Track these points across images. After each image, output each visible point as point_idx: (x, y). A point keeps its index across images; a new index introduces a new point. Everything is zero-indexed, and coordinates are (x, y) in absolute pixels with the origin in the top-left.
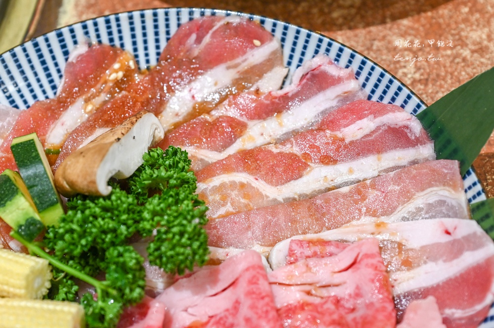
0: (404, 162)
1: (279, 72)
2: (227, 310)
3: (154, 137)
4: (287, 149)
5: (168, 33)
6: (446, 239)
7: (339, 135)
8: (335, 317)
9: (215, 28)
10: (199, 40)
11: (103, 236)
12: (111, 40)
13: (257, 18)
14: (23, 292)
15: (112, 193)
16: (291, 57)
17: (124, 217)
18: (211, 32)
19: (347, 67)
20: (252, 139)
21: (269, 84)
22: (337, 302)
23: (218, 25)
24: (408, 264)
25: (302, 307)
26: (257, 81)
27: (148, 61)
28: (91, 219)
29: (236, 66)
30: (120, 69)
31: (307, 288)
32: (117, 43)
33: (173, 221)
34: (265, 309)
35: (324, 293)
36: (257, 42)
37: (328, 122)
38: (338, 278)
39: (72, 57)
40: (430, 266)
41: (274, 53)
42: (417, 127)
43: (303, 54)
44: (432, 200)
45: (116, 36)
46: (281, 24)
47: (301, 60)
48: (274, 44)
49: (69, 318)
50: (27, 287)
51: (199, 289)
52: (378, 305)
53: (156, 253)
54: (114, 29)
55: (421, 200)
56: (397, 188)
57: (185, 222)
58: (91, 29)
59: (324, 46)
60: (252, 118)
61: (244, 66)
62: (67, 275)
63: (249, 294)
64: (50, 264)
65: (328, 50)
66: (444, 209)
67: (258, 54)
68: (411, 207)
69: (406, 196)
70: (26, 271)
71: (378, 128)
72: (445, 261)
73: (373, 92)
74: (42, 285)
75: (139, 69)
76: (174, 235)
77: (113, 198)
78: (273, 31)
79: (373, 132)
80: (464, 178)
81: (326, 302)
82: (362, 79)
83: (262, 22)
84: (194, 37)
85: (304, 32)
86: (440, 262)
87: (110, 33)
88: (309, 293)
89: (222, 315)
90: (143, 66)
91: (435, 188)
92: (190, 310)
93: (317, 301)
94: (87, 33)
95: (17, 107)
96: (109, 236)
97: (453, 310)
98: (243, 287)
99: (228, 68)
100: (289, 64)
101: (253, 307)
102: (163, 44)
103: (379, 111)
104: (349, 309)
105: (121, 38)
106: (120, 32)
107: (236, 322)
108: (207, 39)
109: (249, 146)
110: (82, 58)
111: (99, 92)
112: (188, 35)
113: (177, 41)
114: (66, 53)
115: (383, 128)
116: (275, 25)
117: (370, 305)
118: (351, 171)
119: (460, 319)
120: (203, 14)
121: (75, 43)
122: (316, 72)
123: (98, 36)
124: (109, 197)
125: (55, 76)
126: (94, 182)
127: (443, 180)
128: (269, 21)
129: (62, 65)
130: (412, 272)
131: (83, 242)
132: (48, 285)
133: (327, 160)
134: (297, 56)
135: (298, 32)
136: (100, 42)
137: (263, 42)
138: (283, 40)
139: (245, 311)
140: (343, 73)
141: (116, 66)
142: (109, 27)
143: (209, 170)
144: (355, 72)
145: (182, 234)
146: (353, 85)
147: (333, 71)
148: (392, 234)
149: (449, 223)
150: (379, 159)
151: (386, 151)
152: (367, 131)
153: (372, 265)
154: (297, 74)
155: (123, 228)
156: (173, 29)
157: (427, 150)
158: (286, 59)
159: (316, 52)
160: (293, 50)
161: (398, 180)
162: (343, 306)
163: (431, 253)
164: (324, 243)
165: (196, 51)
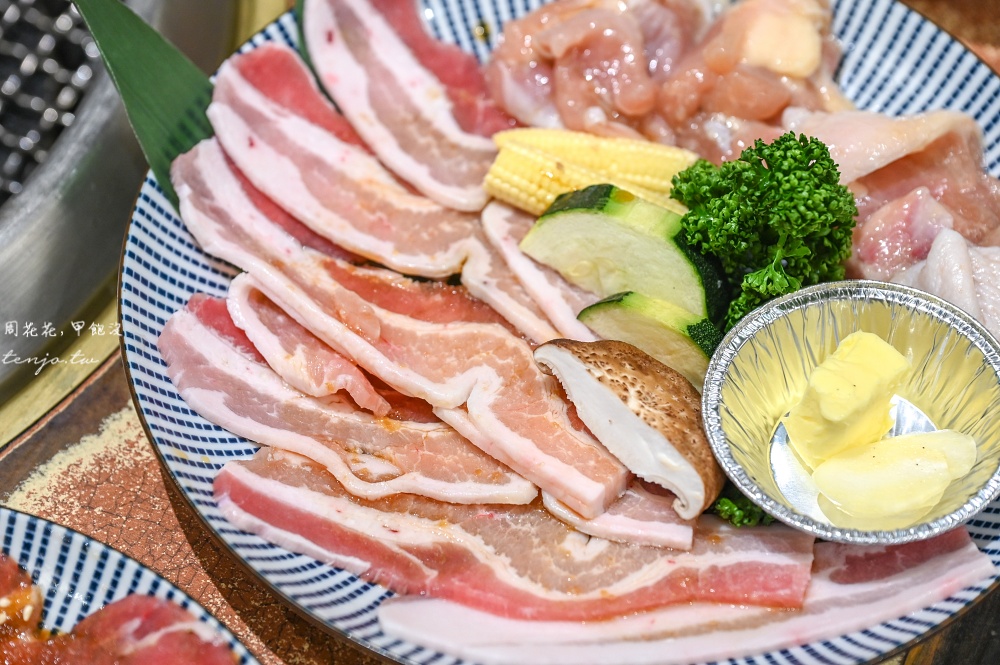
5: (110, 594)
9: (172, 629)
10: (141, 633)
12: (24, 557)
13: (240, 649)
18: (163, 631)
23: (179, 627)
27: (59, 622)
30: (7, 609)
32: (30, 566)
45: (34, 554)
54: (36, 544)
75: (40, 625)
84: (136, 623)
87: (27, 546)
90: (49, 624)
102: (96, 607)
105: (40, 562)
106: (42, 551)
108: (152, 639)
112: (129, 616)
120: (170, 595)
123: (9, 539)
136: (6, 551)
141: (5, 602)
142: (30, 536)
156: (121, 593)
165: (129, 649)
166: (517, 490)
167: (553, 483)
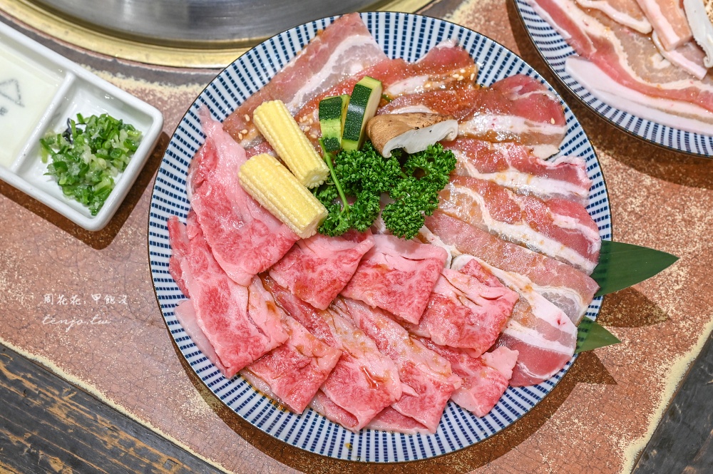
0: (573, 262)
1: (552, 149)
2: (406, 272)
3: (447, 136)
4: (518, 200)
5: (508, 72)
6: (555, 324)
7: (553, 216)
8: (460, 321)
9: (536, 92)
10: (522, 92)
11: (367, 181)
12: (472, 51)
13: (565, 105)
14: (302, 178)
15: (390, 158)
16: (566, 145)
17: (385, 179)
18: (532, 92)
19: (591, 178)
20: (504, 179)
21: (541, 152)
22: (469, 313)
23: (539, 92)
24: (524, 322)
25: (448, 301)
26: (535, 144)
27: (484, 81)
28: (367, 165)
29: (530, 125)
30: (463, 74)
31: (459, 293)
32: (474, 55)
33: (409, 203)
34: (423, 289)
35: (466, 303)
36: (553, 121)
37: (553, 203)
38: (479, 300)
39: (441, 45)
40: (534, 333)
41: (558, 135)
42: (596, 247)
43: (574, 149)
44: (569, 296)
45: (476, 50)
46: (575, 120)
47: (570, 152)
48: (561, 130)
49: (314, 215)
50: (306, 178)
51: (400, 248)
52: (487, 332)
53: (388, 213)
54: (478, 46)
55: (562, 291)
56: (556, 274)
57: (415, 208)
58: (464, 35)
59: (588, 154)
60: (514, 165)
61: (535, 130)
62: (334, 185)
63: (423, 274)
64: (330, 172)
65: (588, 159)
66: (570, 306)
67: (548, 128)
68: (554, 290)
69: (557, 282)
70: (312, 168)
71: (576, 230)
72: (544, 337)
73: (593, 205)
74: (318, 181)
75: (476, 82)
76: (403, 212)
77: (388, 162)
78: (568, 121)
79: (571, 230)
80: (594, 298)
81: (462, 309)
82: (593, 192)
83: (566, 110)
84: (520, 88)
85: (585, 136)
86: (541, 335)
87: (474, 46)
88: (458, 296)
89: (401, 273)
90: (480, 82)
91: (574, 291)
92: (387, 256)
93: (458, 304)
94: (460, 36)
95: (386, 52)
96: (369, 183)
97: (525, 367)
98: (423, 266)
99: (526, 123)
100: (562, 148)
101: (419, 282)
102: (501, 77)
103: (584, 220)
104: (471, 322)
105: (478, 54)
106: (481, 49)
107: (405, 283)
108: (527, 95)
109: (499, 182)
110: (446, 50)
111: (441, 80)
112: (518, 84)
113: (509, 82)
114: (439, 39)
115: (578, 232)
116: (571, 118)
117: (483, 329)
118: (542, 243)
119: (524, 374)
120: (536, 77)
121: (449, 37)
122: (572, 167)
123: (466, 43)
124: (385, 160)
125: (423, 49)
126: (383, 147)
127: (583, 291)
128: (570, 113)
129: (432, 45)
130: (523, 328)
131: (353, 176)
132: (321, 183)
133: (534, 226)
134: (570, 147)
135: (581, 134)
136: (464, 47)
137: (557, 123)
138: (570, 131)
139: (413, 281)
140: (585, 180)
141: (463, 71)
142: (476, 42)
143: (464, 180)
144: (593, 185)
145: (408, 214)
146: (583, 192)
147: (581, 174)
148: (531, 298)
149: (565, 318)
150: (562, 249)
151: (569, 247)
152: (569, 227)
153: (503, 308)
154: (561, 158)
155: (381, 184)
156: (513, 73)
157: (590, 266)
158: (563, 144)
159: (582, 155)
160: (570, 142)
161: (560, 270)
162: (469, 319)
163: (541, 326)
164: (489, 273)
165: (515, 98)
166: (643, 26)
167: (659, 30)
